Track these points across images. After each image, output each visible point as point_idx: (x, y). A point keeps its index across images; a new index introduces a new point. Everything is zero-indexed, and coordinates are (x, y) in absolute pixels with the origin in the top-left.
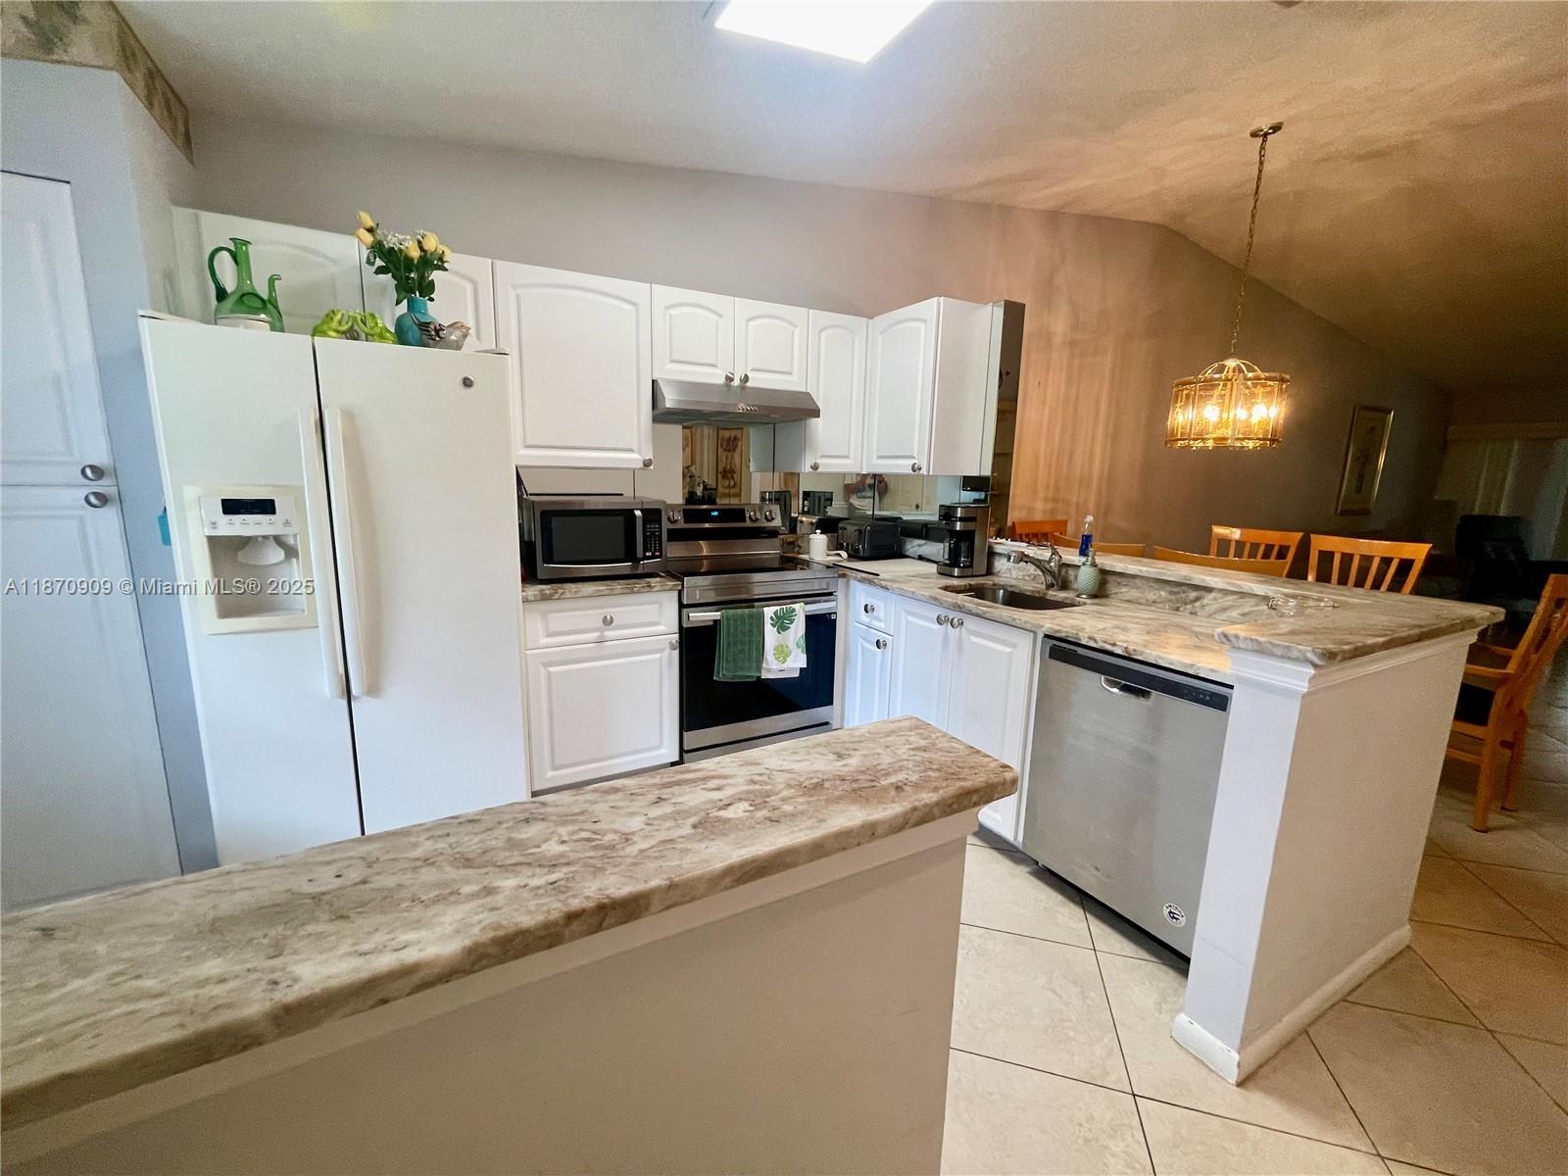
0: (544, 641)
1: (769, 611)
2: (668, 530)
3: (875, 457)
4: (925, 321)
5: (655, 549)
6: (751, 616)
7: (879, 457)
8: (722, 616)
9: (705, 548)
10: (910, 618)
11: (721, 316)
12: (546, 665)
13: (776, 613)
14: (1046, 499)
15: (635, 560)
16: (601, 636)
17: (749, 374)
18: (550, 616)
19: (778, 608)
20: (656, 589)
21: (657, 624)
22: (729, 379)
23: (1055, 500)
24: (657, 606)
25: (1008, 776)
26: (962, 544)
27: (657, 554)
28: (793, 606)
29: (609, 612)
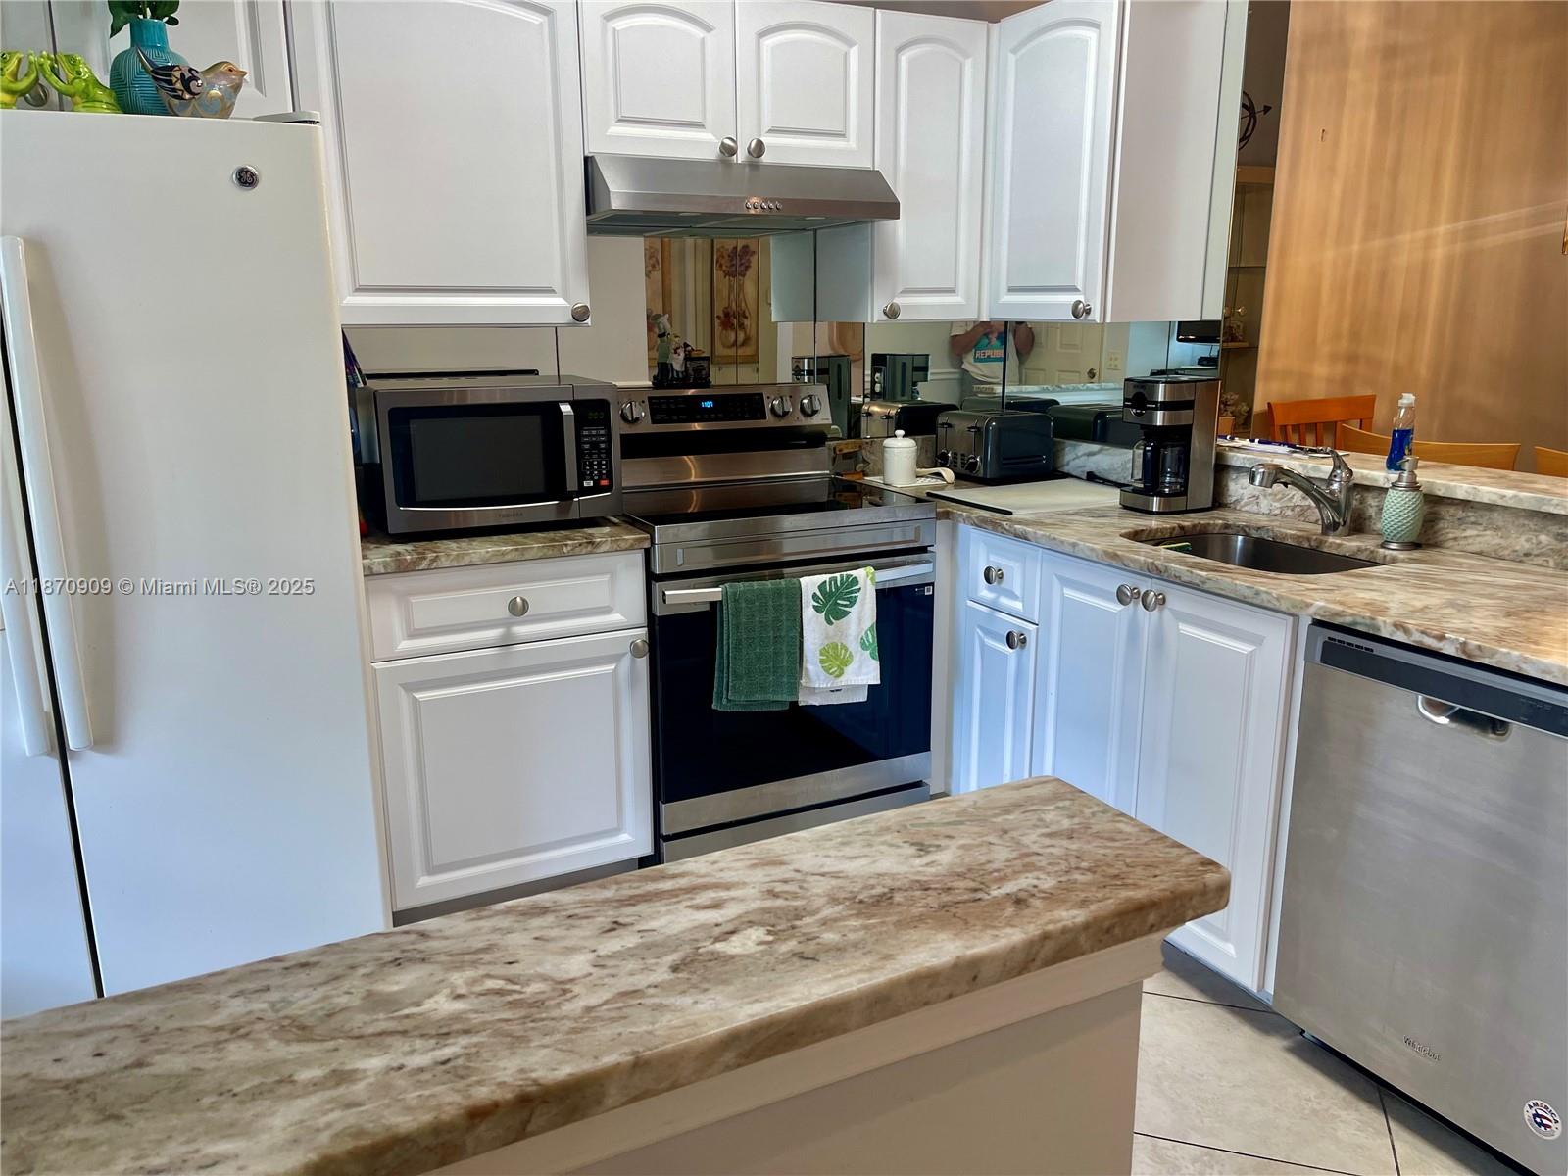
0: (405, 645)
1: (810, 584)
2: (623, 437)
3: (1004, 287)
4: (1096, 25)
5: (600, 475)
6: (778, 593)
7: (1012, 290)
8: (725, 593)
9: (693, 469)
10: (1069, 593)
11: (708, 29)
12: (410, 687)
13: (822, 587)
14: (1334, 358)
15: (565, 496)
16: (508, 634)
17: (762, 139)
18: (413, 600)
19: (826, 577)
20: (605, 547)
21: (606, 610)
22: (728, 151)
23: (1352, 358)
24: (606, 578)
25: (1212, 878)
26: (1168, 452)
27: (604, 483)
28: (854, 573)
29: (519, 591)
